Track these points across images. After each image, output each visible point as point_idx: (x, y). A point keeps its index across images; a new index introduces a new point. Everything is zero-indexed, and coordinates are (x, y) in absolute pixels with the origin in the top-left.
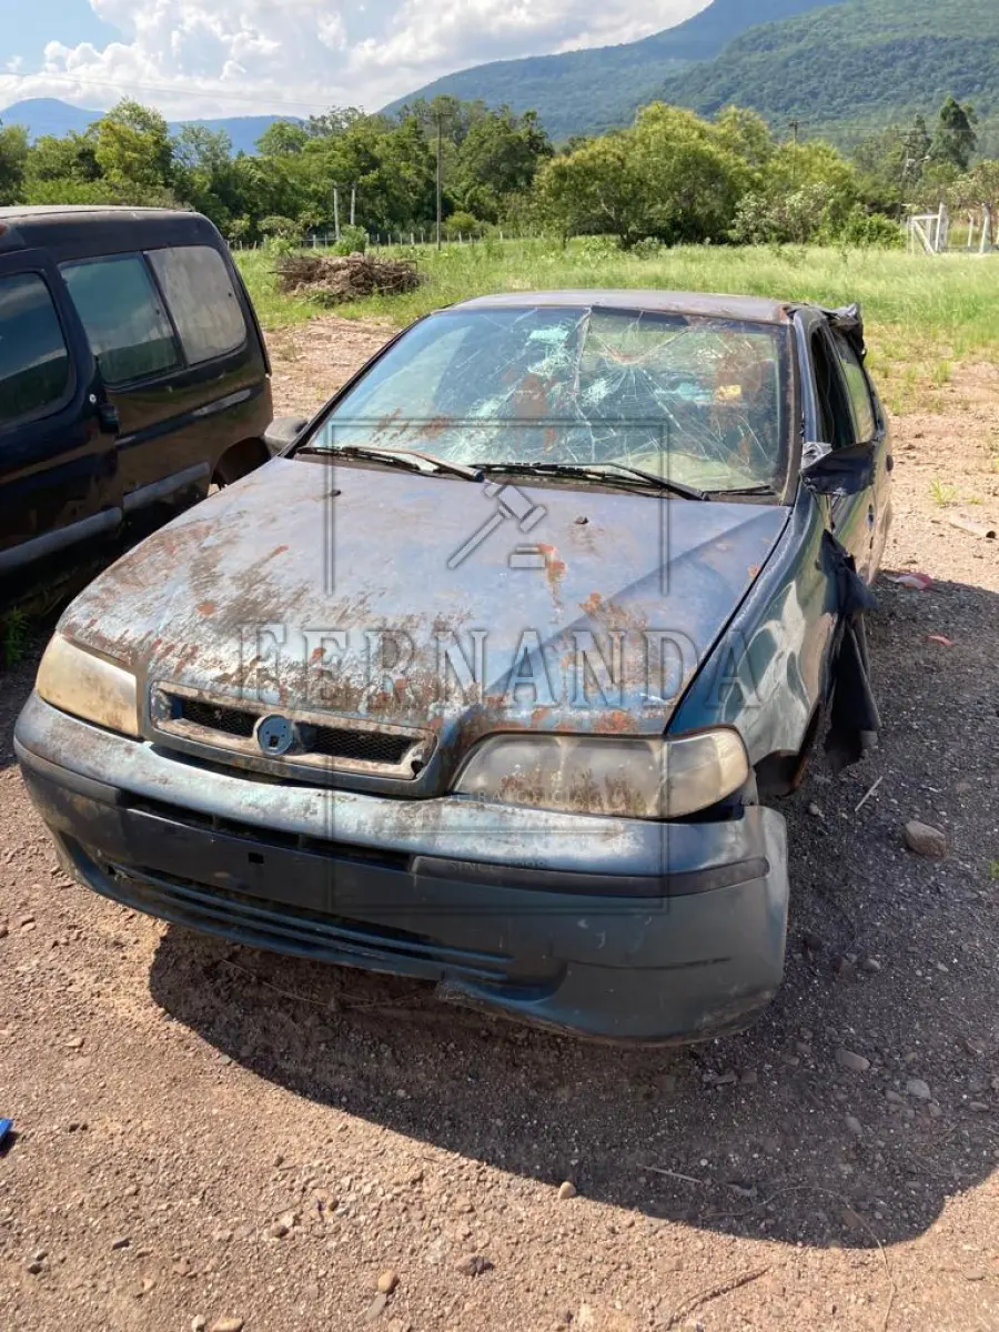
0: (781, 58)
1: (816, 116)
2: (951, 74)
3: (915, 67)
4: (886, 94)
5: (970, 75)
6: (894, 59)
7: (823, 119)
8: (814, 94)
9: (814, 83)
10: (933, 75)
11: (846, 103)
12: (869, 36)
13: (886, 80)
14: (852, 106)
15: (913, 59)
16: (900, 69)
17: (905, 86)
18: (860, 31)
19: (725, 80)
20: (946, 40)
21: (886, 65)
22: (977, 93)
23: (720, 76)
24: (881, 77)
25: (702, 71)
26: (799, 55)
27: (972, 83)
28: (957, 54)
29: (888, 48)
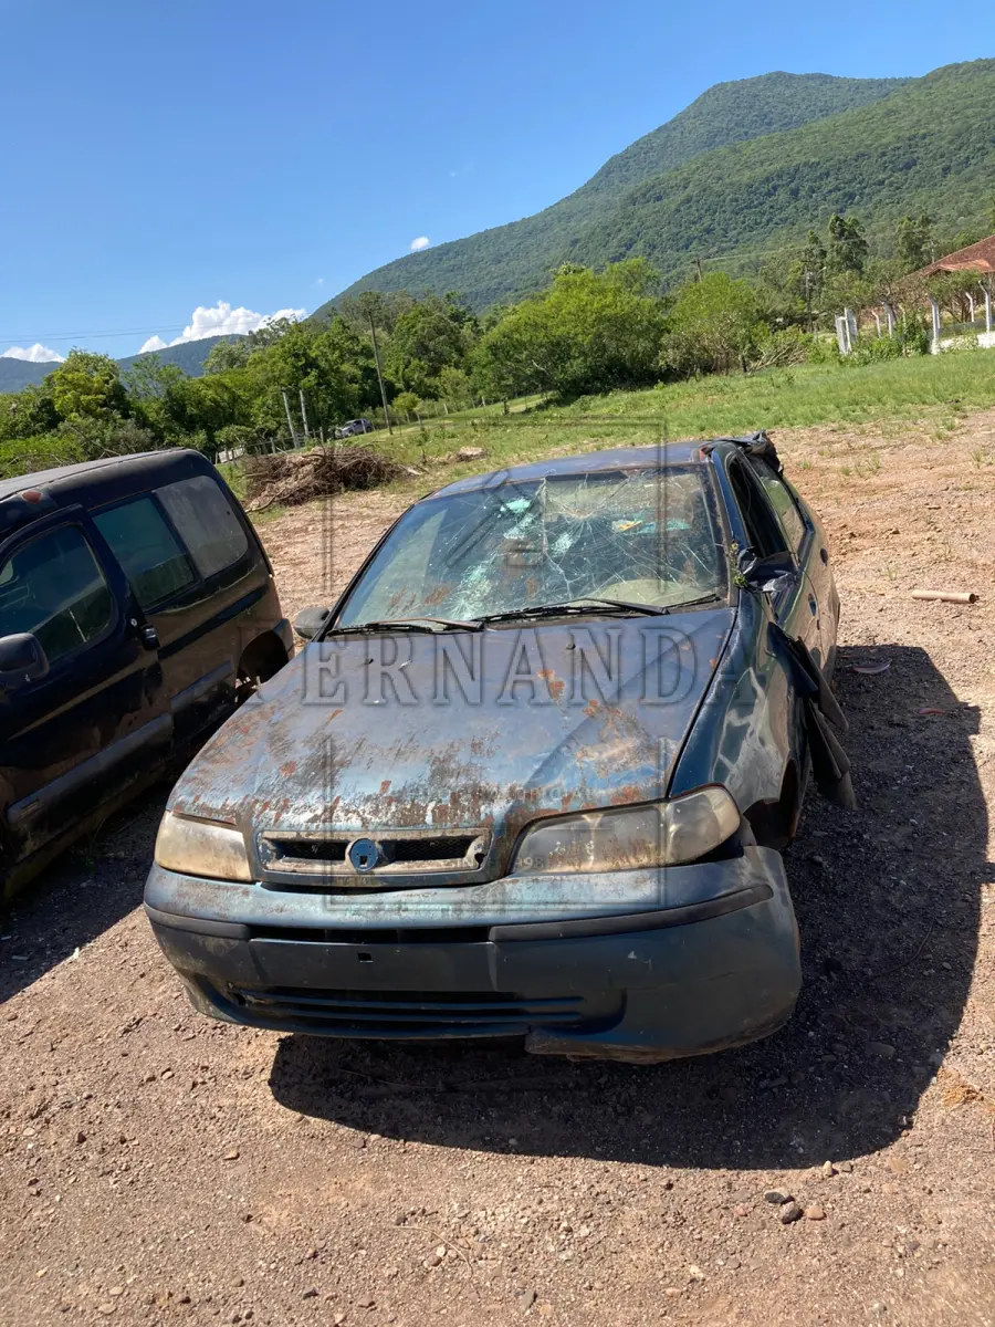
0: (673, 207)
1: (715, 249)
2: (830, 192)
3: (795, 193)
4: (775, 220)
5: (847, 190)
6: (775, 188)
7: (722, 250)
8: (709, 231)
9: (707, 221)
10: (814, 195)
11: (739, 233)
12: (747, 173)
13: (772, 207)
14: (747, 235)
15: (793, 185)
16: (782, 196)
17: (791, 210)
18: (738, 171)
19: (625, 234)
20: (818, 163)
21: (769, 194)
22: (858, 203)
23: (620, 230)
24: (766, 207)
25: (605, 228)
26: (689, 200)
27: (851, 196)
28: (832, 173)
29: (767, 180)
